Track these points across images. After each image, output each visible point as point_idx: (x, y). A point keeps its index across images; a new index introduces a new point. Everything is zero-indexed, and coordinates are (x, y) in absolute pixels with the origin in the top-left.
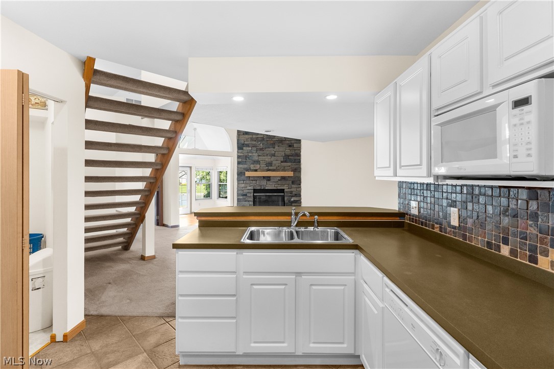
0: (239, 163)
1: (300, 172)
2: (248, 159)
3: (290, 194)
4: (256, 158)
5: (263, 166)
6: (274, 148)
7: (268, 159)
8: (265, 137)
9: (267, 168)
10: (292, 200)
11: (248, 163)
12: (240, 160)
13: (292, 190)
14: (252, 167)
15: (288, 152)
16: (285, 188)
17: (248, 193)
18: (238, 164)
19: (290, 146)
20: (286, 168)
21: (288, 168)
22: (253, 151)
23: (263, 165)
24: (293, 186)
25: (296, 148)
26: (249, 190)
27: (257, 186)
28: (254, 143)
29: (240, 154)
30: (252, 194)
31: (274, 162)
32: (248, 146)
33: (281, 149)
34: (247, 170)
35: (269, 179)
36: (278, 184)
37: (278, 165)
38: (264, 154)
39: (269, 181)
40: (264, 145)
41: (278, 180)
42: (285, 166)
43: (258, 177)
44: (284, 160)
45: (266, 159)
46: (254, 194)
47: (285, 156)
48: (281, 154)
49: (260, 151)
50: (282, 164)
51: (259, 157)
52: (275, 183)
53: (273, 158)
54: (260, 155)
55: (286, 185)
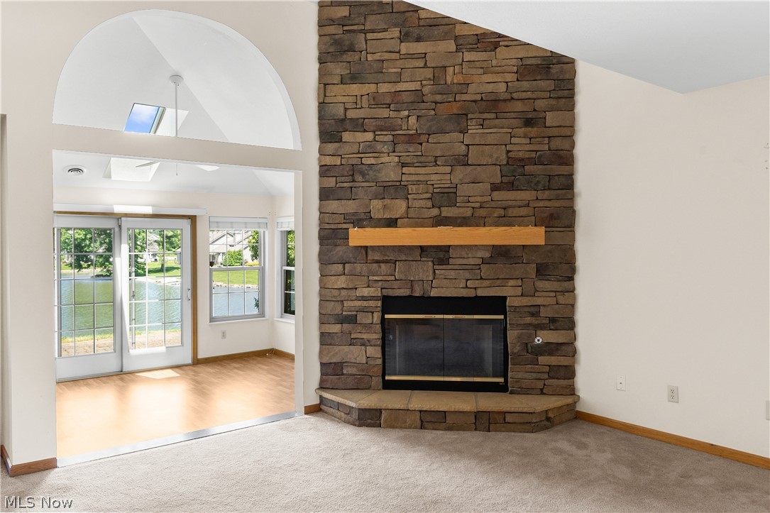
0: (325, 194)
1: (570, 226)
2: (359, 178)
3: (528, 320)
4: (391, 175)
5: (422, 203)
6: (464, 131)
7: (439, 176)
8: (426, 90)
9: (435, 212)
10: (538, 340)
11: (361, 193)
12: (331, 182)
13: (538, 301)
14: (377, 208)
15: (521, 146)
16: (510, 291)
17: (363, 310)
18: (321, 199)
19: (529, 122)
20: (511, 212)
21: (523, 211)
22: (379, 147)
23: (420, 203)
24: (541, 284)
25: (555, 132)
26: (363, 298)
27: (396, 285)
28: (385, 113)
29: (328, 161)
30: (377, 317)
31: (464, 190)
32: (359, 125)
33: (495, 134)
34: (362, 221)
35: (441, 255)
36: (481, 278)
37: (479, 199)
38: (423, 159)
39: (444, 267)
40: (423, 120)
41: (479, 261)
42: (510, 203)
43: (401, 249)
44: (506, 180)
45: (433, 177)
46: (383, 316)
47: (508, 163)
48: (491, 156)
49: (406, 146)
50: (496, 195)
51: (405, 170)
52: (467, 275)
53: (460, 173)
54: (408, 160)
55: (512, 283)
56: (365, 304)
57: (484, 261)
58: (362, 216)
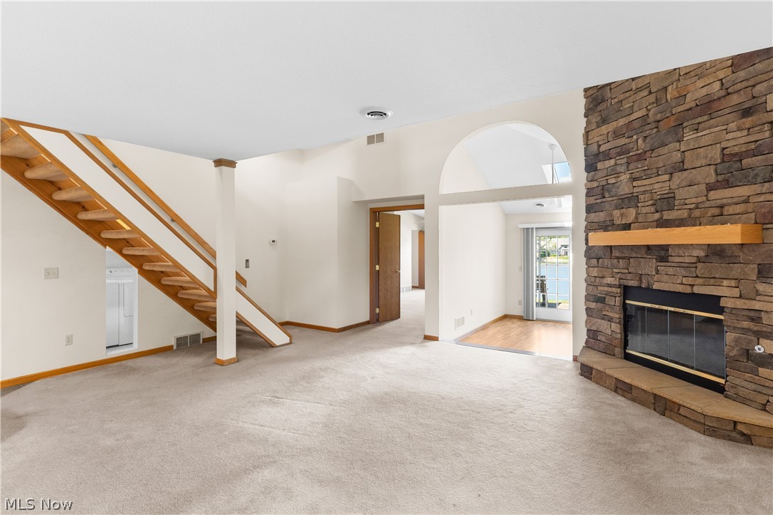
0: (590, 209)
2: (606, 195)
4: (625, 188)
5: (647, 210)
6: (680, 140)
7: (660, 185)
9: (657, 216)
10: (760, 349)
11: (607, 206)
12: (592, 200)
13: (759, 306)
14: (618, 216)
16: (726, 291)
17: (608, 294)
19: (747, 113)
22: (619, 169)
24: (761, 288)
26: (609, 285)
27: (629, 276)
28: (622, 141)
29: (591, 185)
30: (619, 301)
31: (680, 194)
32: (607, 156)
34: (608, 227)
35: (663, 253)
36: (697, 277)
37: (694, 200)
38: (648, 172)
39: (664, 264)
40: (647, 141)
41: (694, 260)
42: (725, 201)
43: (633, 248)
44: (720, 178)
45: (657, 186)
46: (624, 301)
47: (723, 161)
48: (706, 157)
49: (635, 164)
50: (712, 195)
51: (635, 184)
52: (683, 272)
53: (678, 178)
54: (637, 175)
55: (725, 283)
56: (610, 289)
57: (699, 260)
58: (608, 223)
